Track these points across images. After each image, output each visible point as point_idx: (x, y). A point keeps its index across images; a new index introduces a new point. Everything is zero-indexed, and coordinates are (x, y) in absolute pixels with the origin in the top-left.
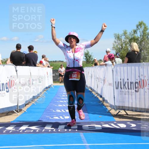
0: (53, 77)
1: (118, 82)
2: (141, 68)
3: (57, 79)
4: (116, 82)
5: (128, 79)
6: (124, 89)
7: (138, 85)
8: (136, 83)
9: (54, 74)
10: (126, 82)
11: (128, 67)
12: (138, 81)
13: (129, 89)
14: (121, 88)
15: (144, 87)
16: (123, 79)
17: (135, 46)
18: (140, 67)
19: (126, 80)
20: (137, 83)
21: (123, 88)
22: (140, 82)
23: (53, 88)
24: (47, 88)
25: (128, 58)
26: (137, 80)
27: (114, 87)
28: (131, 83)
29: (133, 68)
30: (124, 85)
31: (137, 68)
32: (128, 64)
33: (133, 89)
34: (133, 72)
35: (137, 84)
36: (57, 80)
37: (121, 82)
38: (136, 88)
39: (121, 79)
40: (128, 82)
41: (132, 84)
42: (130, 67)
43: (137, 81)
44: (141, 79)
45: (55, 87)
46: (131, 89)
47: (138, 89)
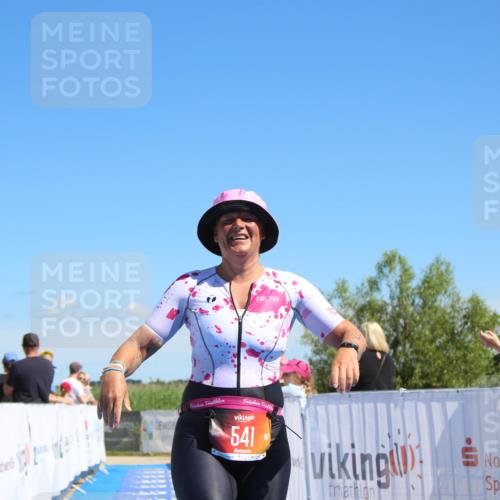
0: (107, 435)
1: (322, 456)
2: (396, 406)
3: (117, 443)
4: (313, 455)
5: (353, 446)
6: (340, 477)
7: (386, 462)
8: (379, 457)
10: (347, 455)
11: (354, 405)
12: (387, 451)
13: (356, 477)
14: (332, 476)
15: (405, 472)
18: (392, 405)
19: (346, 449)
20: (384, 456)
21: (337, 475)
22: (391, 453)
23: (106, 472)
24: (83, 475)
26: (383, 446)
27: (307, 470)
28: (364, 458)
29: (369, 406)
30: (342, 465)
31: (382, 407)
32: (352, 393)
33: (372, 478)
34: (370, 420)
35: (382, 462)
36: (118, 446)
37: (330, 455)
38: (380, 474)
39: (330, 445)
40: (354, 455)
41: (367, 463)
42: (360, 405)
43: (382, 451)
44: (396, 445)
45: (113, 470)
46: (364, 478)
47: (388, 479)
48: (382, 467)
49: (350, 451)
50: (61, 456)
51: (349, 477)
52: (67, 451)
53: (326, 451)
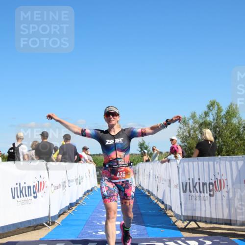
0: (98, 176)
1: (186, 183)
2: (217, 163)
4: (183, 183)
5: (199, 179)
6: (194, 192)
7: (213, 186)
8: (210, 184)
9: (98, 172)
10: (196, 183)
11: (199, 163)
12: (213, 182)
13: (200, 192)
14: (190, 191)
15: (221, 190)
16: (193, 179)
17: (209, 134)
18: (215, 163)
19: (196, 180)
20: (212, 183)
21: (192, 192)
22: (215, 182)
23: (97, 190)
24: (88, 191)
25: (199, 150)
26: (212, 179)
27: (180, 189)
28: (204, 184)
29: (206, 163)
30: (194, 187)
31: (211, 163)
32: (199, 158)
33: (207, 193)
35: (211, 186)
37: (189, 183)
38: (210, 191)
39: (189, 179)
40: (199, 183)
41: (205, 186)
42: (202, 162)
43: (211, 181)
44: (217, 179)
46: (204, 192)
47: (213, 193)
48: (211, 188)
49: (198, 182)
50: (80, 184)
51: (197, 192)
52: (82, 182)
53: (188, 181)
